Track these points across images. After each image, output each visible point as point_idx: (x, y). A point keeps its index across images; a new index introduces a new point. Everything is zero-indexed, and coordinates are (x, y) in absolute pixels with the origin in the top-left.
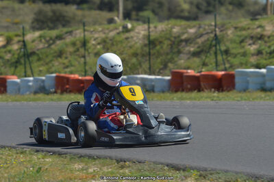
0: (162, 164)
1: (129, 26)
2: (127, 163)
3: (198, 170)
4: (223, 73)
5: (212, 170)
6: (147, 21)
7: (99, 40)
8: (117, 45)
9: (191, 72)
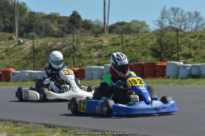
0: (40, 124)
1: (22, 41)
2: (19, 124)
3: (62, 127)
4: (78, 69)
5: (71, 127)
6: (33, 38)
7: (3, 50)
8: (14, 52)
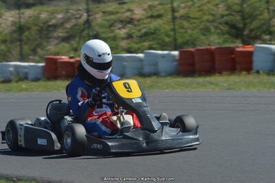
9: (65, 58)
